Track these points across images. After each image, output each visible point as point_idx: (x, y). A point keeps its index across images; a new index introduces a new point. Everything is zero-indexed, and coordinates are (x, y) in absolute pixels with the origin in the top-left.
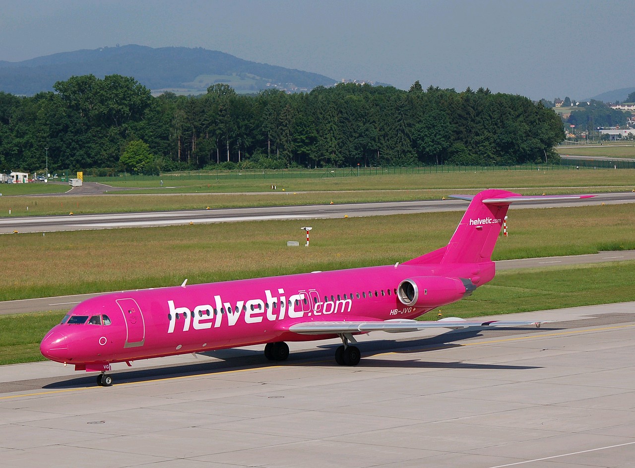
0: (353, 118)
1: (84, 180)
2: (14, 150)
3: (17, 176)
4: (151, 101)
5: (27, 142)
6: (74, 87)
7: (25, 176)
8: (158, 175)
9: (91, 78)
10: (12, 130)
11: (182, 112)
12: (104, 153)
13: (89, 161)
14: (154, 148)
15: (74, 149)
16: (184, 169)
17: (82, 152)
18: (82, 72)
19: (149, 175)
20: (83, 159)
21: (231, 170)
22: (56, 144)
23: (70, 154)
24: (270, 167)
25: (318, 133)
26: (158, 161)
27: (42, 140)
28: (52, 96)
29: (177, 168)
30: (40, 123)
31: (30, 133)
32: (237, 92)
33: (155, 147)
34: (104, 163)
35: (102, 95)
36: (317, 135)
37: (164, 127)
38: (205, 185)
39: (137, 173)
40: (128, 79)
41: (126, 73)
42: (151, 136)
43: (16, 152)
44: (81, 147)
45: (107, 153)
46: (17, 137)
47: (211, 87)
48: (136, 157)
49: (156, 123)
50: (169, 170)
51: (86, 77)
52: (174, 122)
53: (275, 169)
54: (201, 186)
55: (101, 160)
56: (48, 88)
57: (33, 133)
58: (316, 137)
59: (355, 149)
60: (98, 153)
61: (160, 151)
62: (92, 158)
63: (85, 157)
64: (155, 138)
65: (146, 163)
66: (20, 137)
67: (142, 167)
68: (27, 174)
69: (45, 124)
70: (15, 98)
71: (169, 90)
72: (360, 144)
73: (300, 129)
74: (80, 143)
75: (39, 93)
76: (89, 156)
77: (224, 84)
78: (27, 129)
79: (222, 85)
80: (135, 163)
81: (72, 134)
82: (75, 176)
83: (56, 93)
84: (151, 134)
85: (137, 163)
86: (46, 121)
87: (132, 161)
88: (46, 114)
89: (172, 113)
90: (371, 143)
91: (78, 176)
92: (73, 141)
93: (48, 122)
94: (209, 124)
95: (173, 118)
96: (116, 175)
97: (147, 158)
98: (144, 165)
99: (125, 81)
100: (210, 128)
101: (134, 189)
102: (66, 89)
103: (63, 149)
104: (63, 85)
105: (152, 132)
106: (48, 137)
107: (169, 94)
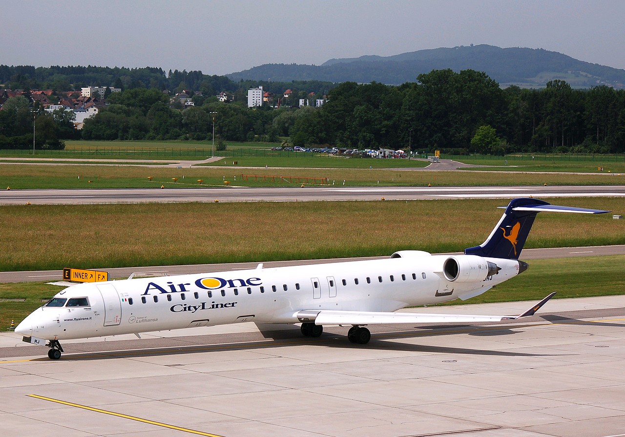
1: (441, 158)
2: (383, 131)
3: (384, 152)
4: (499, 93)
5: (394, 124)
6: (434, 79)
7: (391, 153)
8: (503, 156)
9: (449, 71)
10: (381, 114)
11: (525, 104)
12: (458, 135)
13: (445, 141)
14: (500, 133)
16: (526, 151)
17: (440, 135)
18: (441, 67)
19: (496, 155)
20: (440, 140)
21: (565, 153)
22: (417, 126)
23: (429, 135)
24: (598, 152)
26: (503, 144)
27: (406, 123)
28: (416, 86)
29: (519, 151)
30: (404, 109)
31: (396, 116)
32: (572, 87)
34: (458, 144)
35: (457, 87)
37: (510, 115)
38: (543, 165)
39: (485, 153)
40: (480, 73)
41: (478, 68)
42: (498, 122)
44: (440, 130)
45: (460, 136)
46: (385, 119)
47: (549, 82)
48: (485, 140)
49: (503, 111)
50: (512, 152)
51: (445, 71)
52: (518, 111)
53: (602, 153)
54: (539, 165)
55: (456, 141)
56: (413, 79)
57: (399, 116)
60: (453, 136)
61: (505, 135)
62: (448, 139)
63: (442, 138)
64: (501, 124)
66: (388, 120)
68: (393, 151)
69: (409, 110)
70: (384, 86)
71: (515, 84)
74: (438, 126)
75: (405, 83)
76: (445, 137)
77: (561, 80)
78: (394, 114)
79: (559, 81)
80: (484, 145)
81: (432, 119)
82: (433, 154)
83: (419, 84)
86: (410, 107)
87: (481, 143)
88: (410, 101)
89: (517, 104)
91: (436, 154)
92: (432, 124)
93: (412, 108)
94: (548, 114)
95: (518, 108)
96: (467, 154)
97: (495, 141)
98: (491, 147)
99: (478, 76)
100: (548, 117)
101: (483, 166)
102: (427, 81)
103: (423, 131)
104: (424, 78)
105: (499, 119)
106: (412, 120)
107: (514, 87)
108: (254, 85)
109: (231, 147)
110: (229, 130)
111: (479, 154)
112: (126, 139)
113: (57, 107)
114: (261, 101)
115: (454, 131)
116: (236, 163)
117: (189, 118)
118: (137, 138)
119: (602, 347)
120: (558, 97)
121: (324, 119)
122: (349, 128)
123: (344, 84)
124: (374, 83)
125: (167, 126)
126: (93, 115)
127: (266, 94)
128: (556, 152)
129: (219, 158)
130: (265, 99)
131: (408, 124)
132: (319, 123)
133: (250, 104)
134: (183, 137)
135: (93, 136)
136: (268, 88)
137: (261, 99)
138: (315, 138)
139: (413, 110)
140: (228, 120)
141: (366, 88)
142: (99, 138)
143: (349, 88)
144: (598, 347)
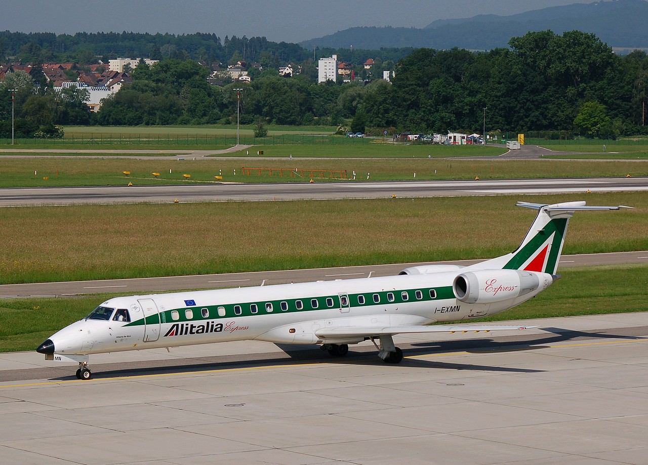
1: (525, 143)
2: (466, 110)
3: (455, 137)
4: (612, 60)
5: (480, 101)
6: (530, 43)
7: (463, 138)
8: (614, 139)
9: (549, 33)
10: (464, 88)
12: (560, 113)
13: (545, 122)
14: (612, 109)
15: (529, 109)
16: (647, 133)
17: (537, 113)
19: (605, 139)
20: (538, 120)
22: (510, 103)
23: (524, 115)
26: (616, 124)
27: (495, 99)
28: (507, 53)
29: (639, 133)
30: (493, 82)
31: (483, 91)
33: (615, 109)
34: (561, 124)
35: (559, 53)
37: (626, 88)
39: (592, 136)
40: (588, 36)
41: (586, 29)
42: (611, 97)
44: (537, 108)
45: (563, 115)
46: (469, 95)
48: (591, 119)
49: (617, 83)
50: (630, 135)
51: (544, 33)
52: (636, 82)
55: (558, 121)
56: (504, 44)
57: (487, 92)
60: (554, 115)
61: (621, 113)
62: (548, 119)
63: (541, 118)
64: (615, 99)
65: (602, 126)
66: (472, 96)
67: (597, 130)
68: (465, 136)
69: (499, 83)
70: (468, 53)
74: (536, 103)
75: (494, 49)
76: (545, 117)
78: (479, 88)
80: (590, 126)
81: (527, 94)
82: (514, 137)
83: (511, 50)
84: (612, 94)
85: (593, 125)
86: (500, 79)
87: (586, 124)
88: (500, 72)
89: (635, 73)
91: (519, 138)
92: (528, 100)
93: (502, 80)
95: (636, 78)
96: (571, 137)
97: (603, 120)
98: (599, 128)
99: (586, 38)
102: (522, 46)
103: (517, 109)
104: (518, 42)
105: (613, 93)
106: (502, 96)
107: (638, 53)
108: (327, 54)
109: (274, 132)
110: (281, 111)
111: (583, 138)
112: (153, 124)
113: (67, 84)
114: (335, 74)
116: (262, 153)
117: (232, 96)
118: (165, 122)
121: (391, 95)
122: (423, 107)
123: (418, 51)
124: (456, 49)
125: (205, 106)
126: (112, 94)
127: (342, 65)
129: (245, 146)
130: (340, 71)
131: (497, 101)
132: (385, 100)
133: (321, 79)
134: (223, 120)
135: (111, 120)
136: (345, 59)
137: (335, 71)
138: (380, 120)
139: (504, 83)
140: (281, 98)
141: (445, 56)
142: (117, 123)
143: (425, 55)
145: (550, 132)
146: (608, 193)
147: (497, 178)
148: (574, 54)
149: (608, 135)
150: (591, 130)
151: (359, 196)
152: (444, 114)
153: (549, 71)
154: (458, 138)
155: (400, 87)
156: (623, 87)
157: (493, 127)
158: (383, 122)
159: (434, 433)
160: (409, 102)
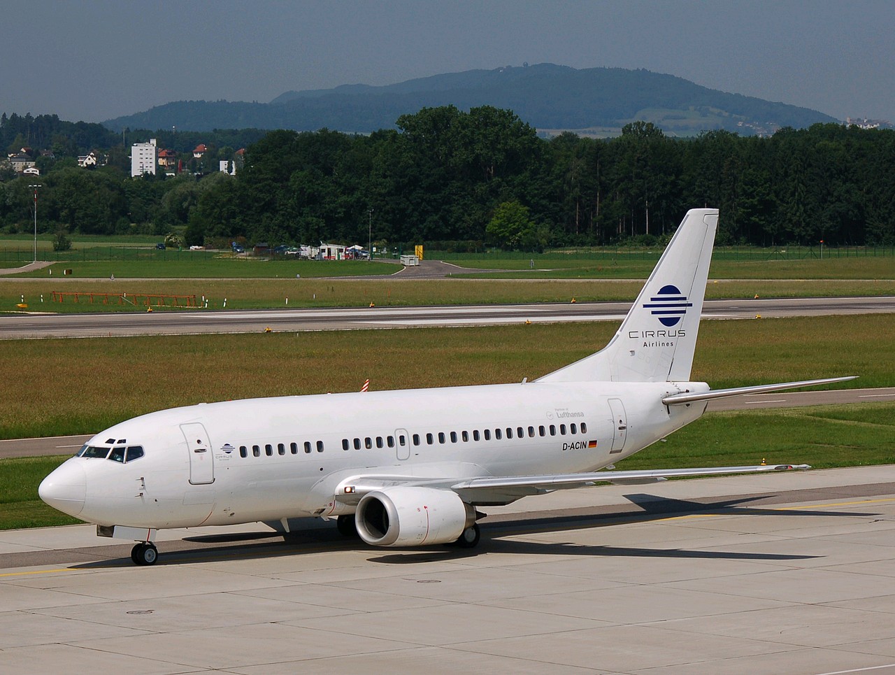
0: (828, 174)
1: (424, 258)
2: (339, 213)
3: (329, 249)
4: (536, 146)
5: (358, 200)
6: (426, 123)
7: (341, 251)
8: (541, 252)
9: (451, 108)
10: (336, 183)
11: (582, 163)
12: (466, 218)
13: (446, 230)
15: (425, 212)
16: (583, 244)
17: (436, 218)
18: (437, 103)
19: (528, 252)
20: (437, 226)
21: (650, 247)
22: (398, 204)
23: (418, 219)
25: (777, 196)
26: (542, 232)
27: (379, 198)
28: (395, 136)
29: (572, 243)
30: (376, 175)
31: (362, 188)
32: (665, 133)
33: (540, 212)
34: (467, 232)
35: (465, 135)
36: (775, 199)
37: (555, 183)
38: (595, 267)
39: (510, 249)
40: (503, 113)
41: (499, 104)
42: (535, 195)
43: (342, 215)
44: (436, 210)
45: (471, 220)
46: (343, 193)
47: (627, 126)
48: (510, 225)
49: (543, 176)
50: (560, 246)
51: (443, 109)
52: (568, 175)
54: (588, 268)
55: (464, 228)
56: (390, 123)
57: (367, 188)
58: (775, 202)
59: (830, 219)
60: (459, 219)
61: (547, 218)
62: (450, 225)
63: (441, 223)
64: (541, 199)
65: (524, 235)
66: (348, 194)
67: (518, 240)
68: (344, 248)
69: (385, 176)
70: (343, 137)
71: (574, 131)
72: (837, 212)
73: (749, 189)
74: (434, 204)
75: (377, 131)
76: (446, 223)
77: (648, 121)
78: (358, 183)
79: (644, 124)
80: (508, 234)
81: (422, 191)
82: (411, 250)
83: (400, 132)
84: (536, 192)
85: (512, 234)
86: (386, 171)
87: (503, 232)
88: (385, 162)
89: (567, 163)
90: (852, 211)
91: (416, 251)
92: (423, 200)
93: (388, 173)
94: (621, 180)
95: (568, 170)
96: (482, 250)
97: (526, 227)
98: (520, 237)
99: (500, 116)
100: (622, 185)
101: (491, 271)
102: (414, 126)
103: (409, 211)
104: (409, 121)
105: (537, 189)
106: (389, 194)
107: (569, 136)
108: (143, 137)
109: (79, 244)
110: (86, 215)
111: (500, 251)
114: (154, 165)
115: (461, 211)
116: (69, 272)
119: (429, 582)
120: (638, 151)
121: (238, 194)
122: (282, 210)
123: (274, 134)
124: (324, 131)
127: (164, 153)
128: (636, 245)
129: (46, 264)
130: (161, 162)
131: (382, 201)
132: (230, 200)
133: (136, 171)
134: (7, 228)
136: (167, 144)
137: (154, 161)
138: (224, 227)
139: (390, 176)
140: (84, 198)
141: (310, 140)
143: (282, 140)
144: (422, 582)
145: (455, 243)
146: (556, 324)
147: (398, 305)
148: (485, 136)
149: (532, 247)
150: (509, 240)
151: (223, 329)
152: (310, 219)
153: (452, 160)
154: (334, 250)
155: (249, 181)
156: (550, 182)
157: (376, 236)
158: (228, 230)
159: (418, 646)
160: (263, 203)
